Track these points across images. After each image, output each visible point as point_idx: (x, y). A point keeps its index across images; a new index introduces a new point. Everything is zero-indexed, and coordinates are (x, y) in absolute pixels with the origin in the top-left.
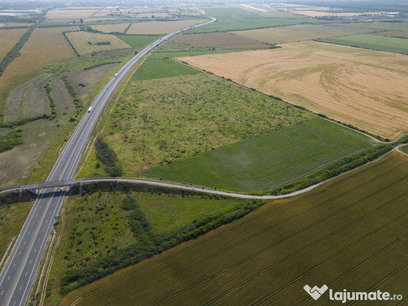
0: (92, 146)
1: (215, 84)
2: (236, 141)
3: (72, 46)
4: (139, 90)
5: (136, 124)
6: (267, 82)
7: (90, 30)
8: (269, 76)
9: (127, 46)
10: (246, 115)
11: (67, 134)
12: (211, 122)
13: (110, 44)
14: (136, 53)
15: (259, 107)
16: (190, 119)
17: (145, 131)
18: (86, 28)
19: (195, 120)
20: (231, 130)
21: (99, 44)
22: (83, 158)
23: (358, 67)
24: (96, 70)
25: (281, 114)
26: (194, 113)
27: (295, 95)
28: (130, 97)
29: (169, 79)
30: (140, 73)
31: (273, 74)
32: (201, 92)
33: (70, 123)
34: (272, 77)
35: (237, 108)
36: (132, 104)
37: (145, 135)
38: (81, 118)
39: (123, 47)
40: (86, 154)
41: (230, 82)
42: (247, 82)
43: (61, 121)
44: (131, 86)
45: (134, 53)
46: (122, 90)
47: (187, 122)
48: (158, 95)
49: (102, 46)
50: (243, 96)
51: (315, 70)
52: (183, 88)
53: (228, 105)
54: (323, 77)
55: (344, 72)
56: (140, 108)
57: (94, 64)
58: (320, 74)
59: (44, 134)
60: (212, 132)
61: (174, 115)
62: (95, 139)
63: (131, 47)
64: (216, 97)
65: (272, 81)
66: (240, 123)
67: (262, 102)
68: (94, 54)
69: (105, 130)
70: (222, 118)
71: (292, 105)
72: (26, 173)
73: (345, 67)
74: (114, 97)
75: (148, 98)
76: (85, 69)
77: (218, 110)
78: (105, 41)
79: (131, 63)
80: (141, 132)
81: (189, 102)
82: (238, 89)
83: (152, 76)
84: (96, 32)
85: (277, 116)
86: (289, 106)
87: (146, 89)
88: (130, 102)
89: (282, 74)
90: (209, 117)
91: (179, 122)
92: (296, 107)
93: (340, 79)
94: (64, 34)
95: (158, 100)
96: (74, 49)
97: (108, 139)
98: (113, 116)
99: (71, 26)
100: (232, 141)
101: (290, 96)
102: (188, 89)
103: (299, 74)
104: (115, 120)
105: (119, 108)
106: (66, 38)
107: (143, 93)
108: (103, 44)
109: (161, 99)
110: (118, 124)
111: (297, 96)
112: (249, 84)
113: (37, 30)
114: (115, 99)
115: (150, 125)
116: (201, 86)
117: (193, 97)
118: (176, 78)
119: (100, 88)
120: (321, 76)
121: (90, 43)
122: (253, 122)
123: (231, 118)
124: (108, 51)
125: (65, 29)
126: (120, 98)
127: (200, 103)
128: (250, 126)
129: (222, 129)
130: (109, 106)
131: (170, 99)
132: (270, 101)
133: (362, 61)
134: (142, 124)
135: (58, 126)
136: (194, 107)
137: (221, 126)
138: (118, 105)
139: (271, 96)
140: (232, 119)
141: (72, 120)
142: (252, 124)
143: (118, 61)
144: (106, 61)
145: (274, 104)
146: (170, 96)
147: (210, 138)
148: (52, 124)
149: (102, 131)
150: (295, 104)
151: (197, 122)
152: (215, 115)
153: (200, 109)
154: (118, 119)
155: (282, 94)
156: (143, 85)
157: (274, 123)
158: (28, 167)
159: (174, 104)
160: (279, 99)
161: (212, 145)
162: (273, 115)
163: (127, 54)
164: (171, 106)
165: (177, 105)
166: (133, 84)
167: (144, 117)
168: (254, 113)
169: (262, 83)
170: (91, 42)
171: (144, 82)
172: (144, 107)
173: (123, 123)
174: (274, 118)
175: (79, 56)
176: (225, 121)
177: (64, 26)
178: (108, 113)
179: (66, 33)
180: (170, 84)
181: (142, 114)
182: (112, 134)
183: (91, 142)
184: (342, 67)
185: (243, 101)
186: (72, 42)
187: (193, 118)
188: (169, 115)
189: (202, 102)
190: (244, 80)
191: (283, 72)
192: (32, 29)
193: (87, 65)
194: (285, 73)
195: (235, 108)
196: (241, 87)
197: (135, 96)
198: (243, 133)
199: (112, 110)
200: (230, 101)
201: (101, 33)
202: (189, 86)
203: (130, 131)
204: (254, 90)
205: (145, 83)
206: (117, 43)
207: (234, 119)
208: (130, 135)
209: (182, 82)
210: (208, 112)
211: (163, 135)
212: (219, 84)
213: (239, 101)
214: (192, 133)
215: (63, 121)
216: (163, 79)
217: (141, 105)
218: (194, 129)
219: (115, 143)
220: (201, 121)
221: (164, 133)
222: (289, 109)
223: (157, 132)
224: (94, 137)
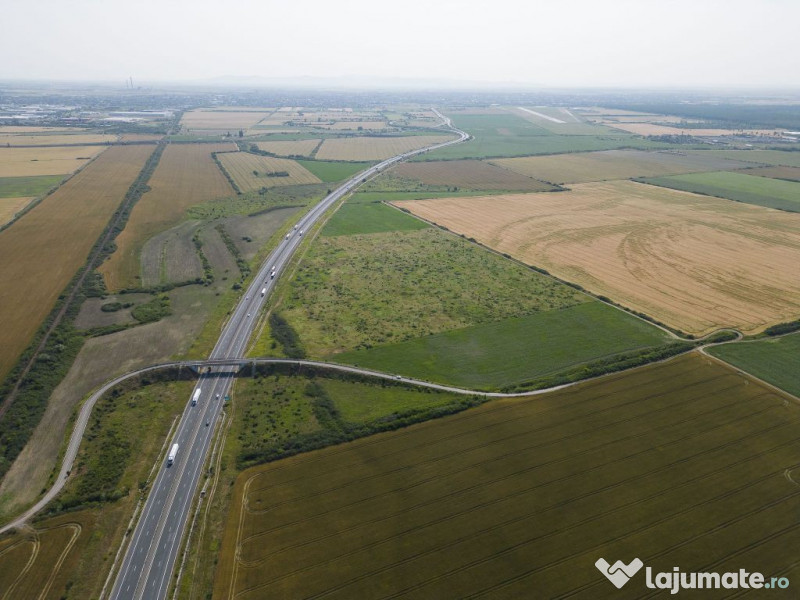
0: (265, 323)
1: (449, 244)
2: (467, 325)
3: (229, 178)
4: (331, 250)
5: (325, 296)
6: (533, 246)
7: (255, 150)
8: (539, 236)
9: (315, 180)
10: (488, 292)
11: (230, 305)
12: (434, 299)
13: (288, 175)
14: (329, 192)
15: (511, 281)
16: (403, 294)
17: (338, 307)
18: (249, 148)
19: (411, 295)
20: (462, 312)
21: (271, 175)
22: (253, 336)
23: (691, 228)
24: (268, 217)
25: (541, 293)
26: (411, 286)
27: (571, 267)
28: (320, 259)
29: (378, 235)
30: (334, 225)
31: (545, 234)
32: (425, 256)
33: (233, 291)
34: (543, 239)
35: (476, 282)
36: (321, 269)
37: (337, 311)
38: (248, 285)
39: (308, 181)
40: (258, 331)
41: (472, 244)
42: (501, 244)
43: (220, 289)
44: (320, 244)
45: (326, 192)
46: (307, 249)
47: (400, 297)
48: (360, 258)
49: (275, 179)
50: (489, 265)
51: (615, 230)
52: (398, 250)
53: (463, 277)
54: (627, 242)
55: (664, 236)
56: (332, 275)
57: (264, 208)
58: (623, 236)
59: (198, 304)
60: (434, 312)
61: (380, 287)
62: (269, 314)
63: (321, 182)
64: (447, 265)
65: (541, 245)
66: (477, 302)
67: (516, 275)
68: (263, 191)
69: (282, 302)
70: (452, 295)
71: (563, 282)
72: (182, 349)
73: (669, 228)
74: (294, 258)
75: (344, 262)
76: (250, 216)
77: (448, 283)
78: (280, 170)
79: (320, 209)
80: (332, 308)
81: (405, 270)
82: (484, 254)
83: (351, 230)
84: (265, 154)
85: (534, 296)
86: (557, 282)
87: (342, 249)
88: (318, 266)
89: (559, 234)
90: (432, 292)
91: (388, 297)
92: (568, 284)
93: (654, 246)
94: (214, 156)
95: (359, 266)
96: (231, 182)
97: (287, 314)
98: (293, 284)
99: (224, 141)
100: (460, 326)
101: (562, 269)
102: (406, 252)
103: (586, 236)
104: (295, 290)
105: (302, 274)
106: (219, 163)
107: (337, 255)
108: (277, 175)
109: (363, 264)
110: (300, 295)
111: (574, 268)
112: (501, 248)
113: (169, 147)
114: (296, 261)
115: (345, 298)
116: (427, 247)
117: (412, 263)
118: (389, 234)
119: (273, 245)
120: (624, 240)
121: (256, 173)
122: (496, 302)
123: (464, 295)
124: (285, 188)
125: (216, 148)
126: (304, 261)
127: (421, 272)
128: (490, 307)
129: (449, 309)
130: (287, 270)
131: (377, 264)
132: (529, 275)
133: (702, 219)
134: (335, 297)
135: (217, 295)
136: (411, 277)
137: (448, 305)
138: (301, 270)
139: (533, 268)
140: (466, 296)
141: (236, 288)
142: (495, 305)
143: (302, 204)
144: (281, 204)
145: (535, 278)
146: (377, 261)
147: (429, 320)
148: (209, 291)
149: (278, 304)
150: (568, 281)
151: (413, 297)
152: (441, 290)
153: (420, 281)
154: (300, 289)
155: (551, 265)
156: (338, 242)
157: (528, 305)
158: (184, 342)
159: (382, 272)
160: (545, 273)
161: (431, 328)
162: (528, 295)
163: (315, 193)
164: (378, 275)
165: (387, 273)
166: (323, 240)
167: (338, 289)
168: (501, 289)
169: (525, 247)
170: (257, 171)
171: (339, 238)
172: (337, 274)
173: (308, 295)
174: (530, 298)
175: (239, 193)
176: (455, 298)
177: (212, 142)
178: (286, 280)
179: (217, 155)
180: (379, 241)
181: (334, 283)
182: (292, 308)
183: (264, 317)
184: (663, 228)
185: (488, 272)
186: (227, 170)
187: (409, 292)
188: (373, 286)
189: (425, 271)
190: (496, 241)
191: (563, 231)
192: (162, 144)
193: (254, 208)
194: (565, 233)
195: (473, 281)
196: (490, 251)
197: (325, 259)
198: (479, 315)
199: (291, 277)
200: (468, 271)
201: (273, 155)
202: (408, 246)
203: (317, 306)
204: (509, 257)
205: (342, 240)
206: (299, 174)
207: (468, 297)
208: (317, 310)
209: (398, 240)
210: (431, 285)
211: (363, 312)
212: (455, 246)
213: (482, 272)
214: (404, 311)
215: (224, 288)
216: (367, 235)
217: (334, 271)
218: (408, 306)
219: (296, 319)
220: (419, 297)
221: (364, 310)
222: (557, 288)
223: (354, 309)
224: (268, 310)
